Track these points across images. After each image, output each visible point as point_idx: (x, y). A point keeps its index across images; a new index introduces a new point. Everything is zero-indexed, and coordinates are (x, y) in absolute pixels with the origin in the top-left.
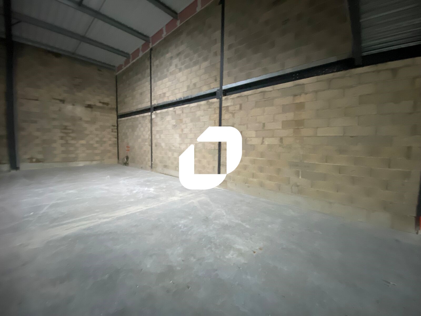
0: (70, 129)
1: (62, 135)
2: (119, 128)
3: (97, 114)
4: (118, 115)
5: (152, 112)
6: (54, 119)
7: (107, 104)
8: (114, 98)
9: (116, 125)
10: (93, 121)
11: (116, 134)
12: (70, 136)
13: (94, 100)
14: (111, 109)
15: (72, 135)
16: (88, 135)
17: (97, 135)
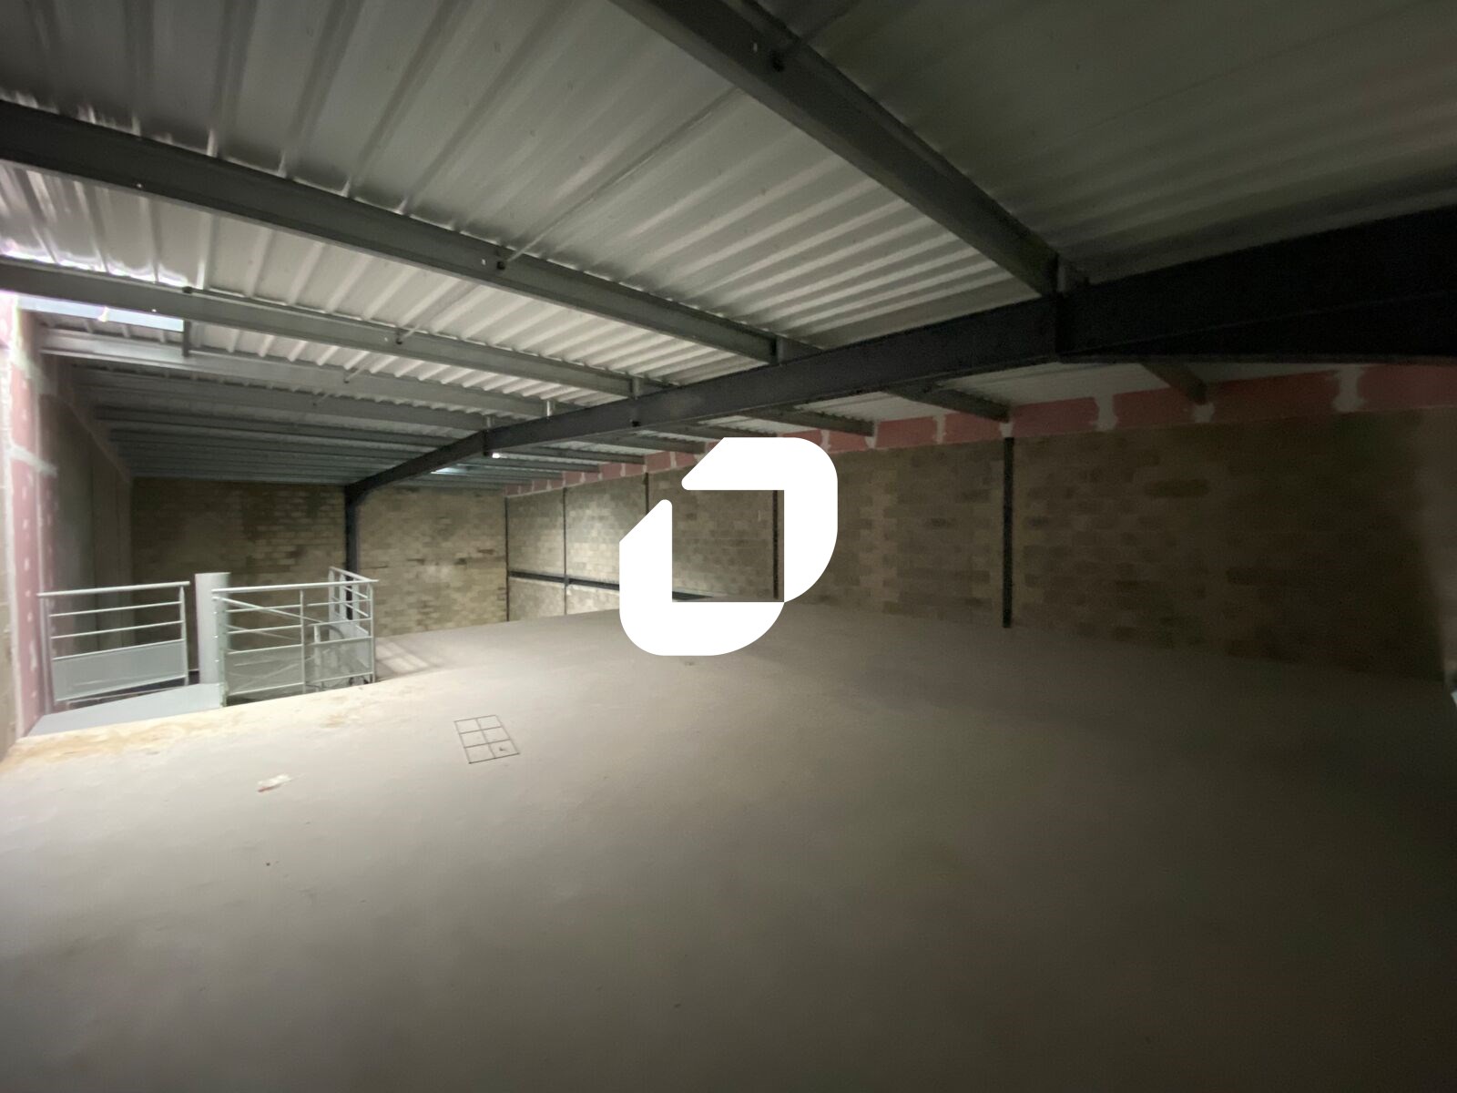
0: (430, 607)
1: (419, 617)
2: (511, 594)
3: (474, 572)
4: (510, 570)
5: (566, 586)
6: (409, 593)
7: (490, 552)
8: (501, 538)
9: (505, 586)
10: (465, 588)
11: (505, 602)
12: (430, 618)
13: (468, 549)
14: (498, 559)
15: (435, 615)
16: (457, 612)
17: (472, 611)
